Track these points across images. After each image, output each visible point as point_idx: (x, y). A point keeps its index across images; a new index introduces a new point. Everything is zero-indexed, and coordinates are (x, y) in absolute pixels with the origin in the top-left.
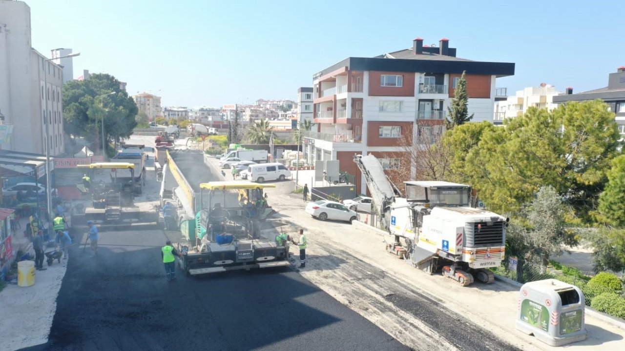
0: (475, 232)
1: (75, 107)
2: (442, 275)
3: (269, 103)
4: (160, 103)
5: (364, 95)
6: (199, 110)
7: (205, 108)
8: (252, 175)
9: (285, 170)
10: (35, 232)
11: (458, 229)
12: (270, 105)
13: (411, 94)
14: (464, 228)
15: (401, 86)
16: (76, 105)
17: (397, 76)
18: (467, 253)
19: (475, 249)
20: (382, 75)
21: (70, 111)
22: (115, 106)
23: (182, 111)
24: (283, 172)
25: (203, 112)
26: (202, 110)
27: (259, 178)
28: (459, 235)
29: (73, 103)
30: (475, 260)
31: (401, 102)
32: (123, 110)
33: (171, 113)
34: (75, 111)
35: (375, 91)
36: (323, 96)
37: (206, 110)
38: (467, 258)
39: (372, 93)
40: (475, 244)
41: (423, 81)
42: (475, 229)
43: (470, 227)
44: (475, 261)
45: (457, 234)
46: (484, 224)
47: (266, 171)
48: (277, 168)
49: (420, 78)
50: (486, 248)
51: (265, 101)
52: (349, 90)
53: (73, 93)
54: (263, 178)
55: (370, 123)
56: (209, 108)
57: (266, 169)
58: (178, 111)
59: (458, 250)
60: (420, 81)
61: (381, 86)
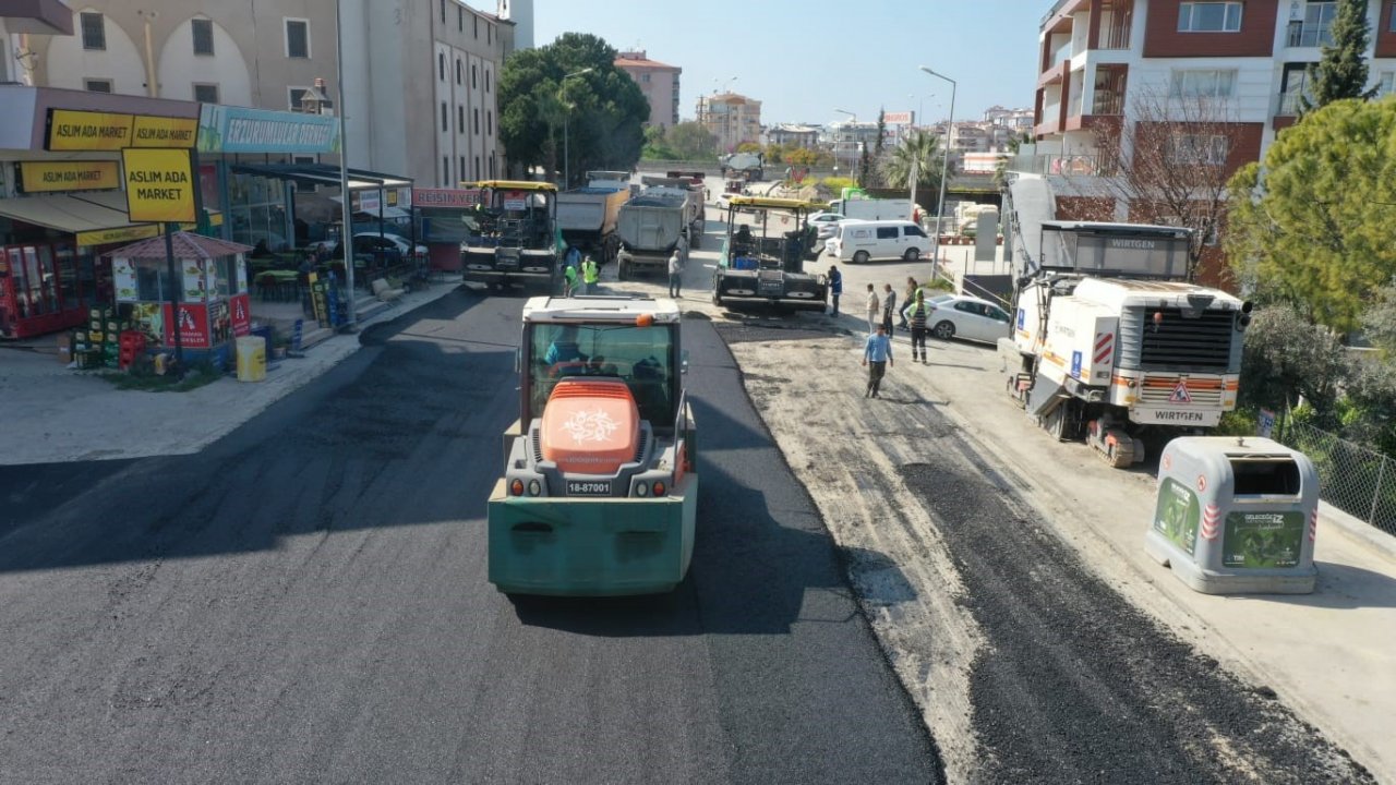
0: (1145, 331)
1: (523, 104)
2: (1086, 443)
3: (1016, 115)
4: (759, 113)
5: (1131, 55)
6: (842, 130)
7: (852, 125)
8: (842, 245)
9: (920, 238)
10: (318, 302)
11: (1100, 321)
12: (1017, 119)
13: (1265, 50)
14: (1119, 319)
15: (1238, 31)
16: (526, 101)
17: (1227, 3)
18: (1122, 383)
19: (1141, 375)
20: (1185, 3)
21: (515, 113)
22: (599, 101)
23: (806, 134)
24: (915, 241)
25: (848, 134)
26: (847, 128)
27: (858, 252)
28: (1101, 338)
29: (521, 96)
30: (1139, 401)
31: (1233, 73)
32: (613, 110)
33: (782, 137)
34: (524, 112)
35: (1163, 43)
36: (1053, 65)
37: (857, 129)
38: (1120, 397)
39: (1152, 50)
40: (1143, 361)
41: (1301, 15)
42: (1146, 324)
43: (1131, 318)
44: (1140, 405)
45: (1098, 335)
46: (1164, 308)
47: (874, 238)
48: (901, 232)
49: (1295, 6)
50: (1175, 375)
51: (1007, 111)
52: (1093, 44)
53: (521, 75)
54: (867, 254)
55: (1143, 128)
56: (863, 126)
57: (875, 234)
58: (800, 133)
59: (1099, 375)
60: (1293, 14)
61: (1180, 30)
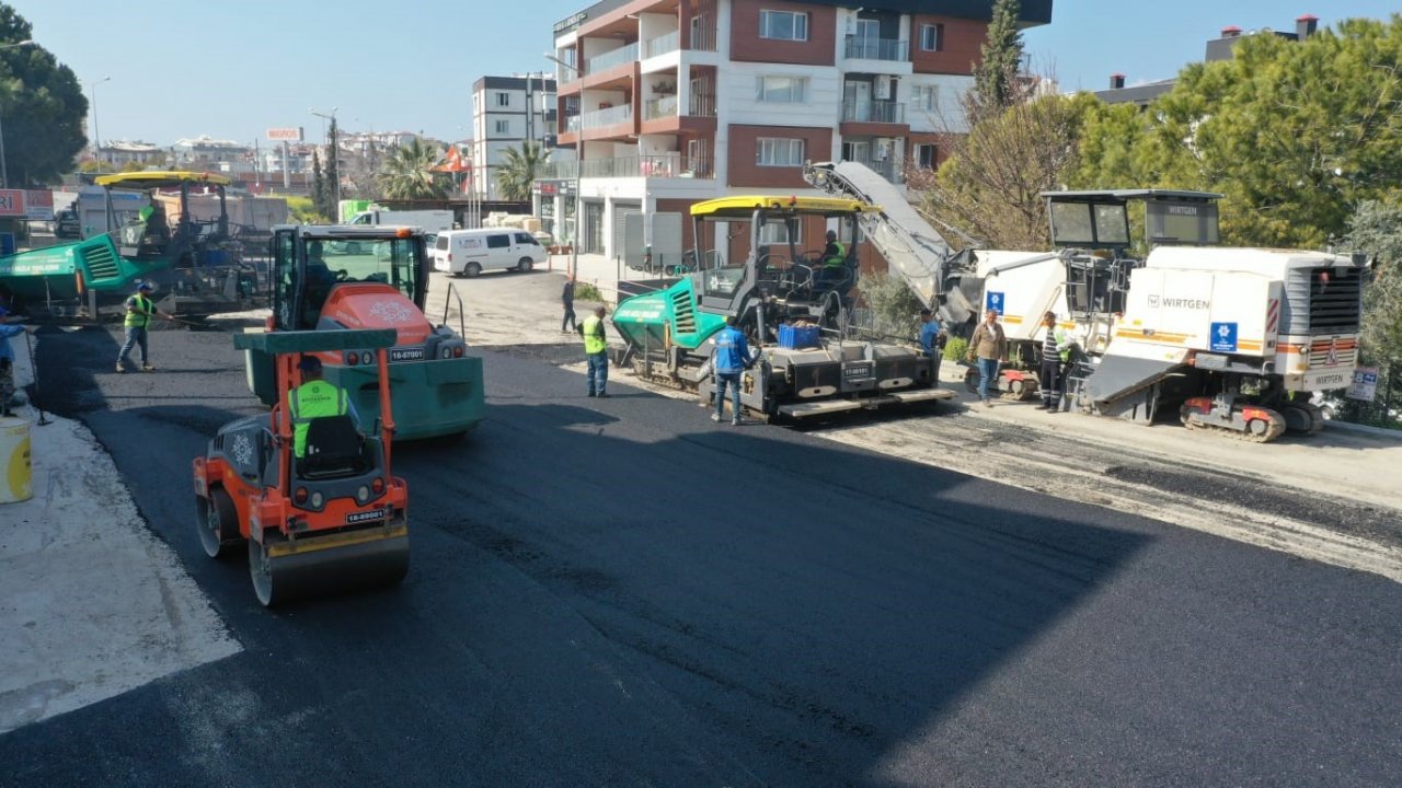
0: (1312, 294)
5: (718, 57)
6: (194, 148)
7: (208, 143)
8: (450, 257)
9: (531, 246)
11: (1272, 285)
13: (827, 59)
14: (1282, 284)
15: (805, 40)
17: (795, 14)
18: (1293, 351)
19: (1309, 340)
20: (762, 10)
23: (144, 153)
24: (527, 250)
25: (204, 153)
26: (200, 147)
27: (469, 265)
28: (1273, 303)
30: (1308, 369)
31: (803, 80)
33: (114, 156)
35: (746, 49)
36: (589, 72)
37: (212, 148)
38: (1290, 365)
39: (738, 55)
40: (1312, 325)
41: (854, 31)
42: (1313, 286)
43: (1302, 281)
44: (1309, 372)
45: (1270, 301)
46: (1330, 269)
47: (484, 248)
48: (512, 240)
49: (849, 21)
50: (1329, 337)
52: (685, 45)
54: (479, 267)
55: (736, 130)
56: (219, 144)
57: (485, 243)
58: (135, 153)
59: (1269, 344)
60: (848, 29)
61: (762, 37)
